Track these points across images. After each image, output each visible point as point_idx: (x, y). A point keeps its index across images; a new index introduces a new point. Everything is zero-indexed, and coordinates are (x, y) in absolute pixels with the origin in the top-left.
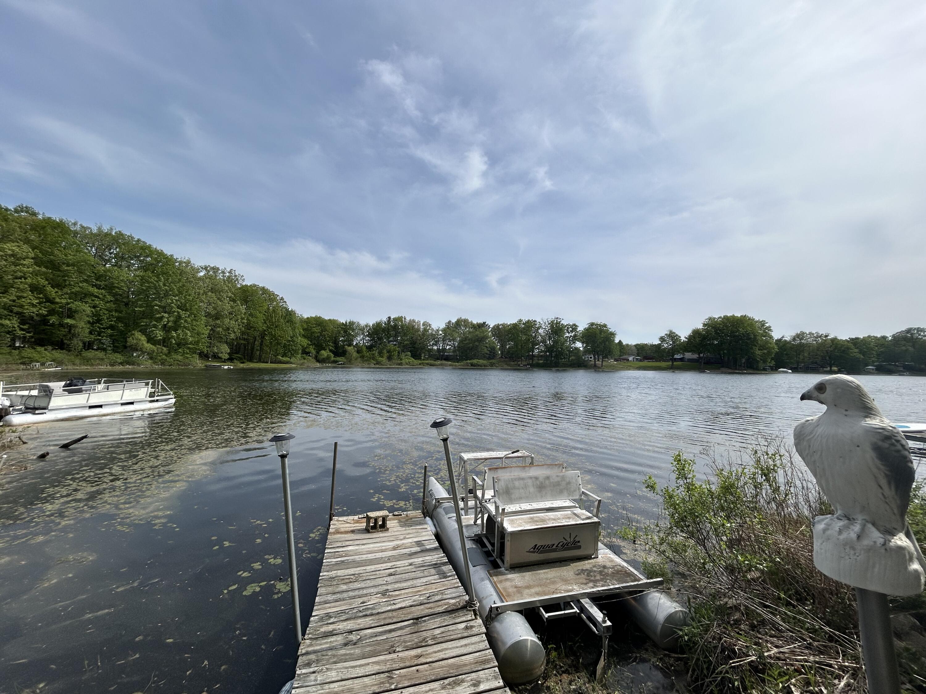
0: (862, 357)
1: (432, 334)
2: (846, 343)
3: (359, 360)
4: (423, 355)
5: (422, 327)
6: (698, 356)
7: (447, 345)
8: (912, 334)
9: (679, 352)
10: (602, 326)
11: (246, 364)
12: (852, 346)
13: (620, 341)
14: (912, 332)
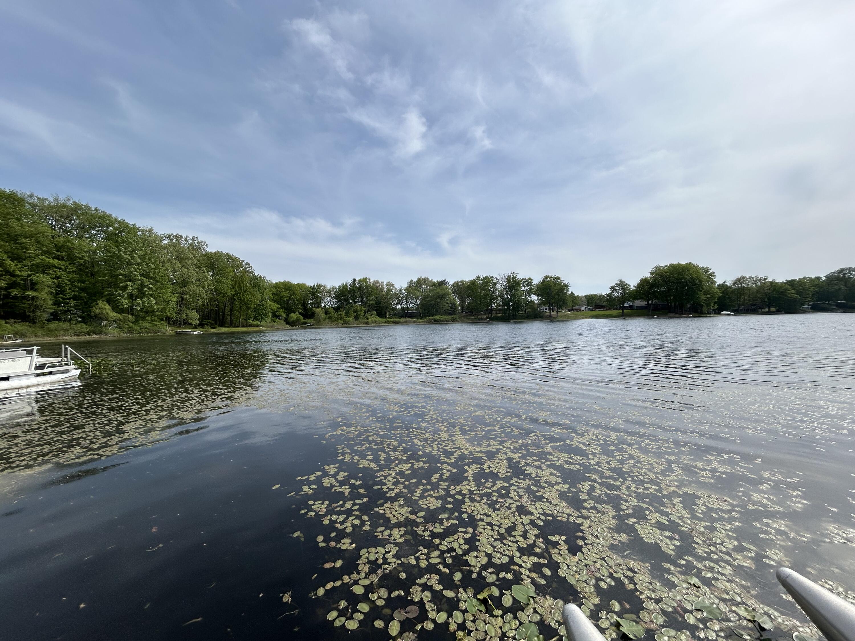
0: (799, 297)
1: (395, 294)
2: (784, 285)
3: (327, 320)
4: (388, 314)
5: (386, 287)
6: (646, 303)
7: (411, 303)
8: (844, 274)
9: (629, 300)
10: (556, 278)
11: (217, 329)
12: (790, 287)
13: (572, 293)
14: (845, 272)
